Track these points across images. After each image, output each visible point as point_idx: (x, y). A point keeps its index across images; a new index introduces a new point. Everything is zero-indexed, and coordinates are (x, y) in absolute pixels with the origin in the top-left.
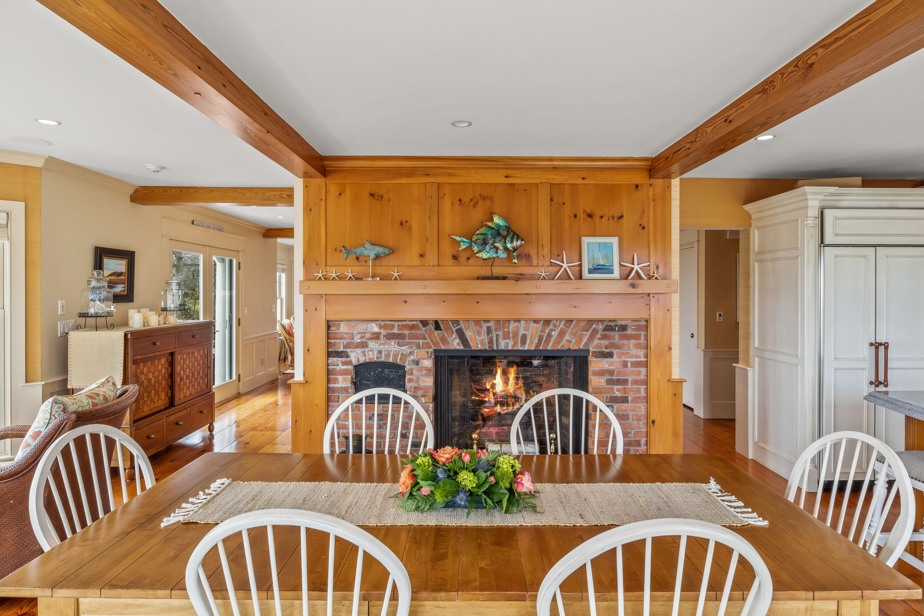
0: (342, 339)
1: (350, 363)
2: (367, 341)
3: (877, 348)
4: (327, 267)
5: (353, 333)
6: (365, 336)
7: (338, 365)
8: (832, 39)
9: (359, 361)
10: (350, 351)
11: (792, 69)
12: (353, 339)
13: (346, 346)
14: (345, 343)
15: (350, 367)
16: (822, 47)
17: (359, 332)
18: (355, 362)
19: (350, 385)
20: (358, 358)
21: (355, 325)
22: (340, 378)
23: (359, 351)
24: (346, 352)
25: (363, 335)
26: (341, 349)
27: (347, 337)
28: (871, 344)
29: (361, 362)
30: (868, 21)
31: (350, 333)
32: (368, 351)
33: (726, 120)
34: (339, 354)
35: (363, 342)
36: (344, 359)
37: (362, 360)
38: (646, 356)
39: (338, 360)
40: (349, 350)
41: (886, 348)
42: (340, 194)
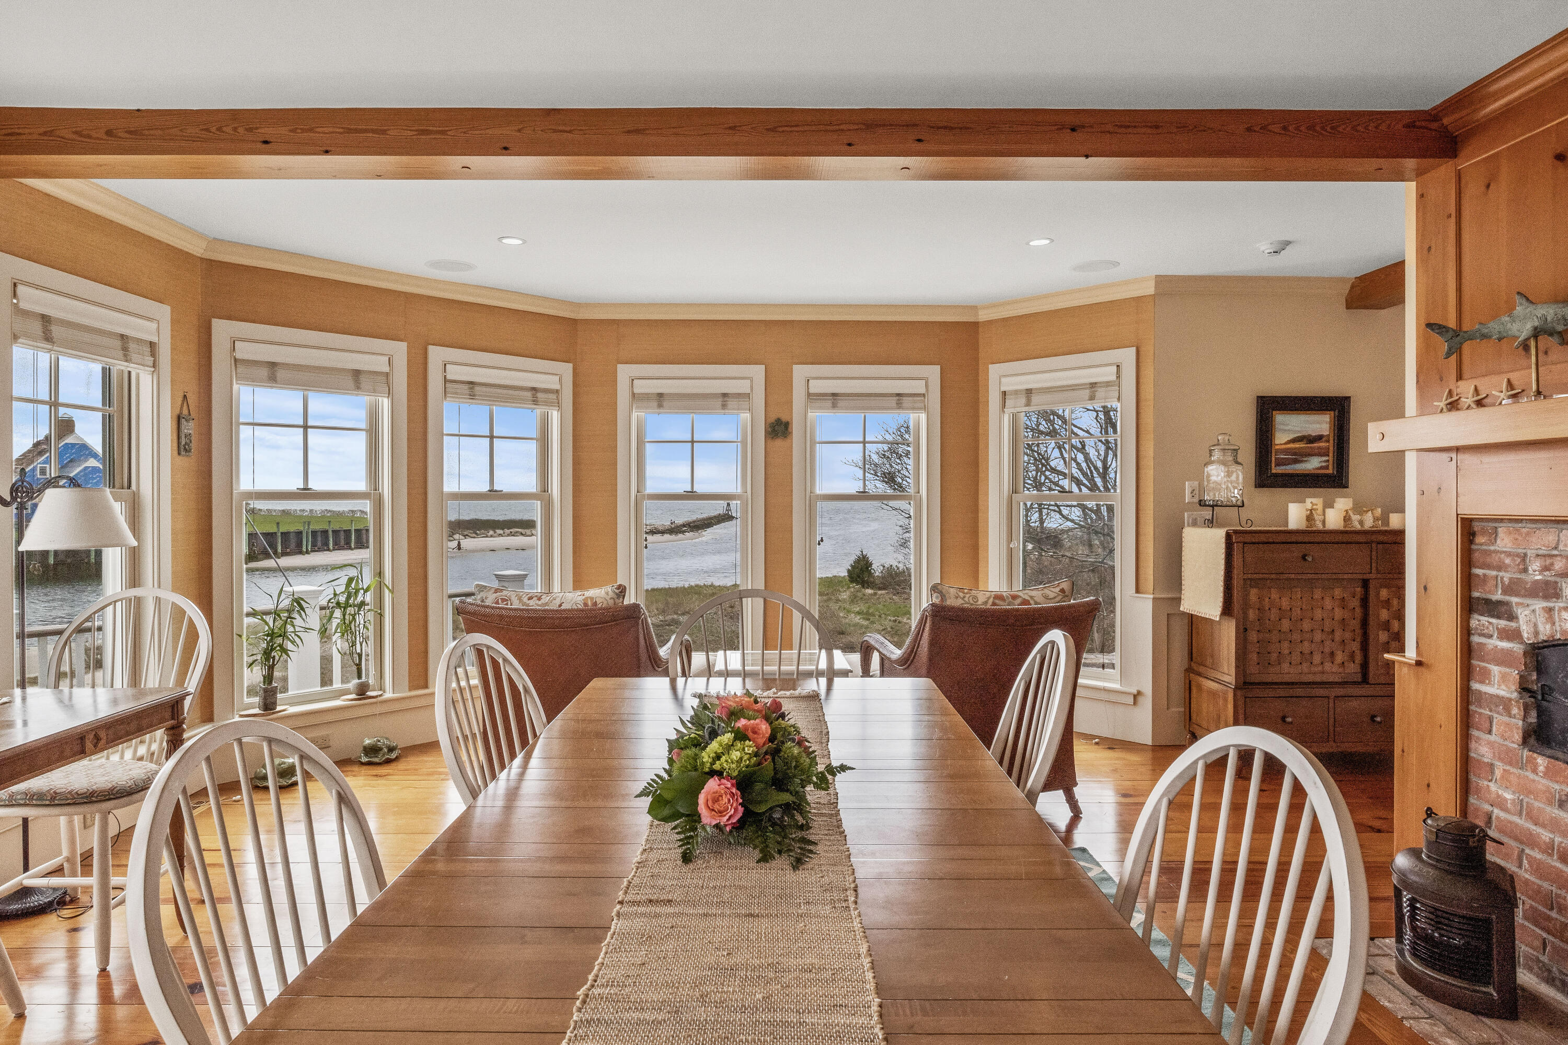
0: (1499, 568)
1: (1515, 635)
2: (1558, 579)
5: (1525, 555)
6: (1552, 564)
7: (1491, 636)
9: (1536, 633)
10: (1518, 604)
12: (1525, 570)
13: (1509, 589)
14: (1506, 580)
15: (1517, 648)
17: (1541, 552)
18: (1527, 634)
19: (1515, 695)
20: (1535, 625)
21: (1528, 534)
22: (1495, 670)
23: (1539, 605)
24: (1507, 604)
25: (1548, 561)
26: (1498, 596)
27: (1509, 566)
29: (1542, 637)
31: (1518, 555)
32: (1560, 611)
34: (1494, 608)
35: (1547, 583)
36: (1502, 623)
37: (1545, 631)
39: (1490, 623)
40: (1514, 600)
42: (1488, 186)
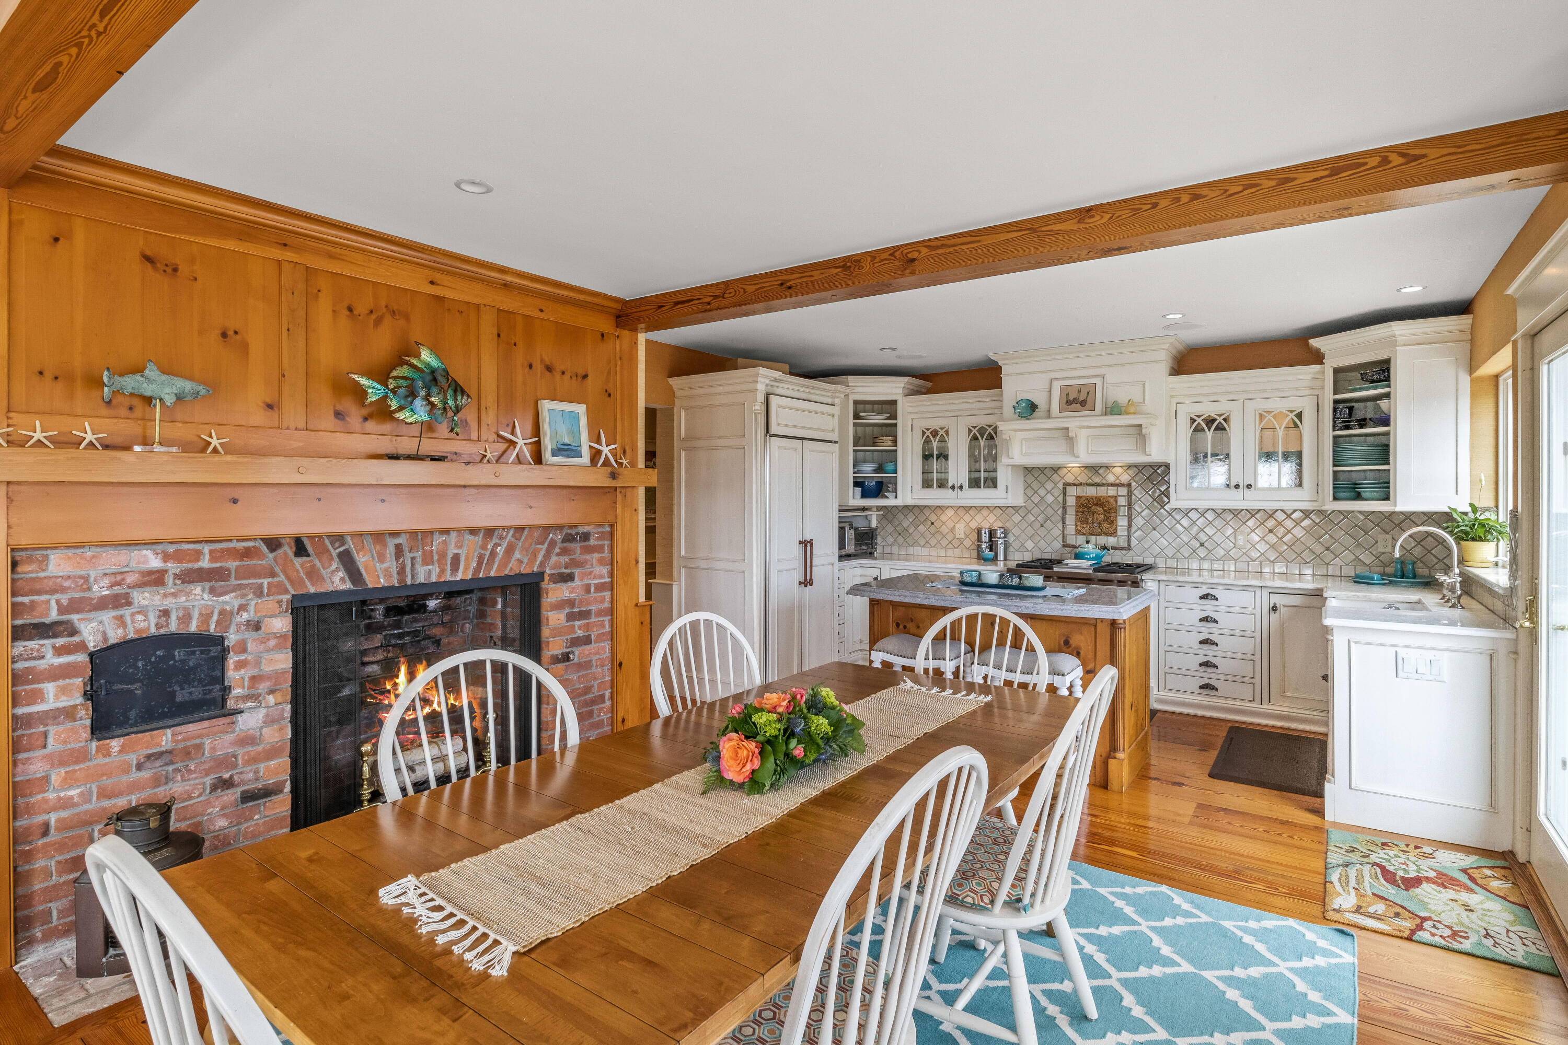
0: (53, 591)
1: (82, 646)
2: (129, 591)
3: (806, 546)
4: (11, 415)
5: (89, 575)
6: (123, 579)
7: (43, 657)
8: (939, 243)
9: (106, 639)
10: (80, 620)
11: (886, 255)
12: (89, 589)
13: (75, 606)
14: (65, 602)
15: (81, 658)
16: (926, 246)
17: (107, 571)
18: (93, 643)
19: (79, 700)
20: (104, 633)
21: (93, 557)
22: (50, 688)
23: (107, 616)
24: (68, 622)
25: (119, 578)
26: (54, 615)
27: (70, 587)
28: (800, 542)
29: (112, 641)
30: (979, 241)
31: (81, 577)
32: (133, 615)
33: (782, 284)
34: (44, 630)
35: (117, 596)
36: (60, 641)
37: (115, 636)
38: (611, 575)
39: (43, 645)
40: (75, 618)
41: (811, 545)
42: (56, 240)
